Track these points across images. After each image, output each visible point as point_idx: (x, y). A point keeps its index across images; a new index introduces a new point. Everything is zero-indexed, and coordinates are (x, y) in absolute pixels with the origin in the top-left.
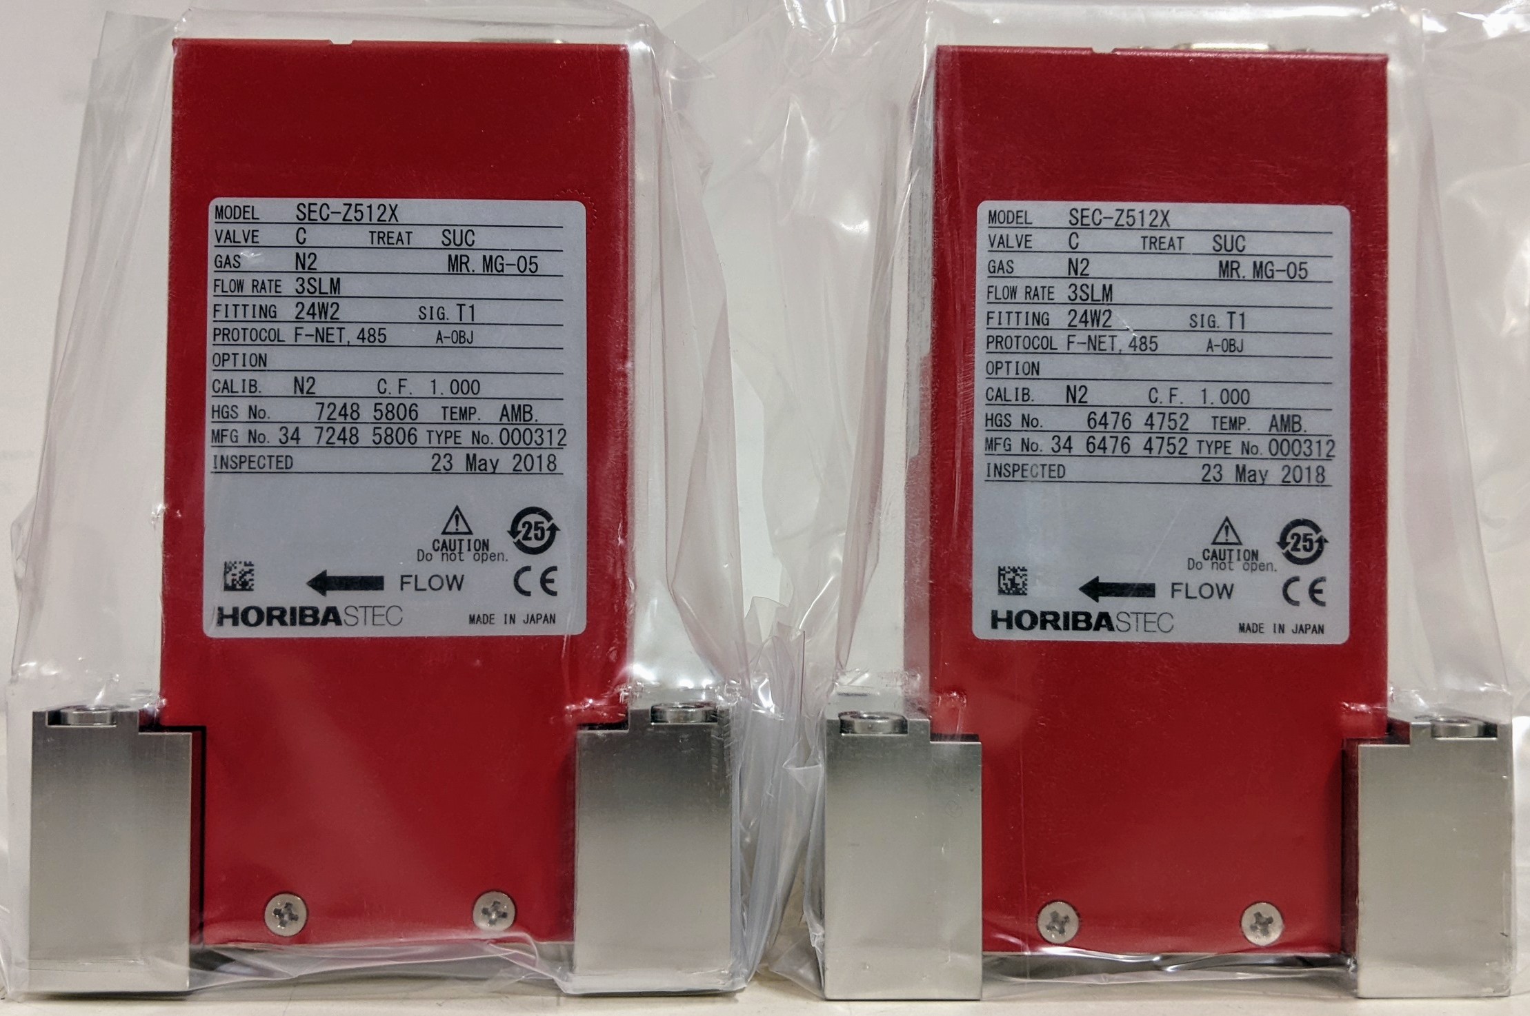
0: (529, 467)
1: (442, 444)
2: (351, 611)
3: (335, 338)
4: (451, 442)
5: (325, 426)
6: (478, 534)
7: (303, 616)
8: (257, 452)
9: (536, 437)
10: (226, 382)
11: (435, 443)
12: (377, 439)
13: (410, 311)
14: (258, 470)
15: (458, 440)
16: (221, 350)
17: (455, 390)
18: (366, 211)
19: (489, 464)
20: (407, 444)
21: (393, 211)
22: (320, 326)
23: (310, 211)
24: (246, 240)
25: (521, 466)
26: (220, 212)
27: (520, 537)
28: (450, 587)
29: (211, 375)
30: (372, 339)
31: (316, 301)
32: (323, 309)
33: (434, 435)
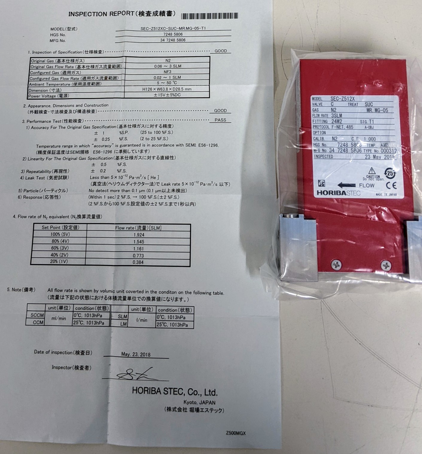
0: (388, 158)
1: (368, 152)
2: (348, 192)
3: (341, 127)
4: (369, 152)
5: (340, 148)
6: (377, 174)
7: (337, 193)
8: (325, 154)
9: (389, 151)
10: (316, 138)
11: (366, 152)
12: (352, 151)
13: (358, 121)
14: (325, 158)
15: (371, 151)
16: (315, 130)
17: (370, 140)
18: (347, 98)
19: (379, 157)
20: (359, 152)
21: (353, 98)
22: (338, 125)
23: (334, 98)
24: (320, 105)
25: (386, 158)
26: (313, 99)
27: (387, 175)
28: (371, 187)
29: (313, 136)
30: (350, 128)
31: (336, 119)
32: (338, 121)
33: (365, 150)
